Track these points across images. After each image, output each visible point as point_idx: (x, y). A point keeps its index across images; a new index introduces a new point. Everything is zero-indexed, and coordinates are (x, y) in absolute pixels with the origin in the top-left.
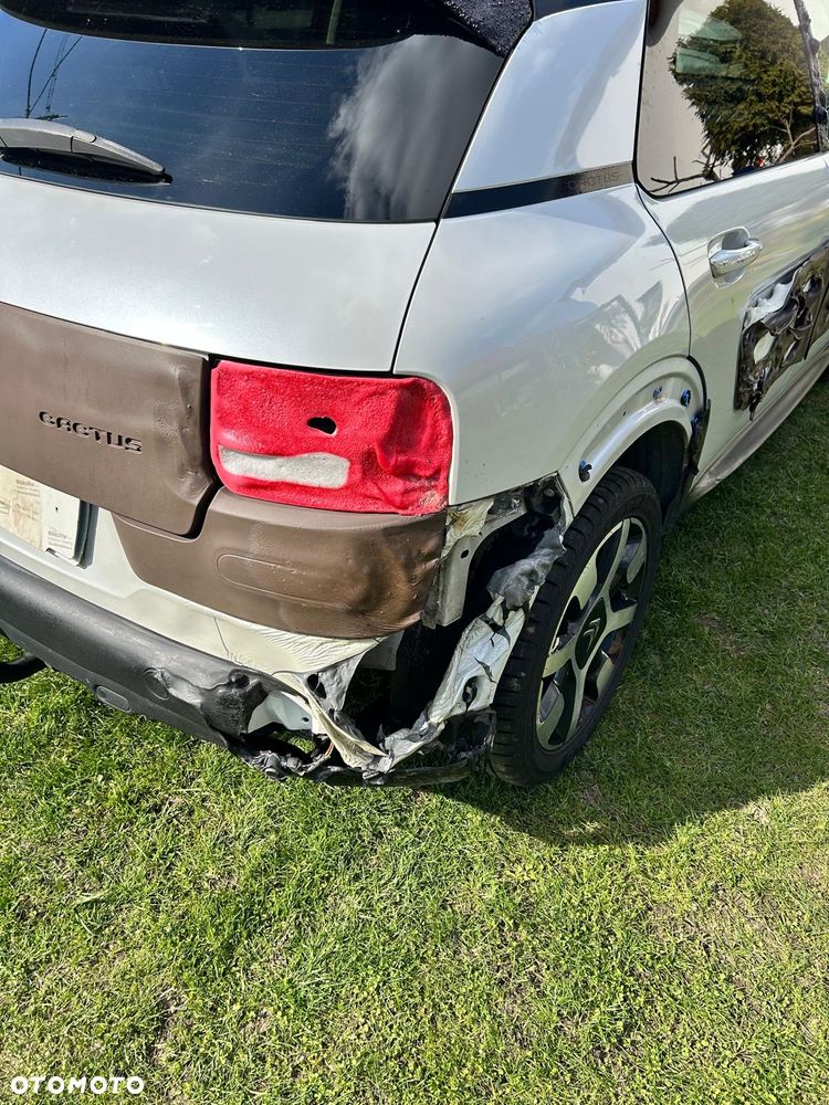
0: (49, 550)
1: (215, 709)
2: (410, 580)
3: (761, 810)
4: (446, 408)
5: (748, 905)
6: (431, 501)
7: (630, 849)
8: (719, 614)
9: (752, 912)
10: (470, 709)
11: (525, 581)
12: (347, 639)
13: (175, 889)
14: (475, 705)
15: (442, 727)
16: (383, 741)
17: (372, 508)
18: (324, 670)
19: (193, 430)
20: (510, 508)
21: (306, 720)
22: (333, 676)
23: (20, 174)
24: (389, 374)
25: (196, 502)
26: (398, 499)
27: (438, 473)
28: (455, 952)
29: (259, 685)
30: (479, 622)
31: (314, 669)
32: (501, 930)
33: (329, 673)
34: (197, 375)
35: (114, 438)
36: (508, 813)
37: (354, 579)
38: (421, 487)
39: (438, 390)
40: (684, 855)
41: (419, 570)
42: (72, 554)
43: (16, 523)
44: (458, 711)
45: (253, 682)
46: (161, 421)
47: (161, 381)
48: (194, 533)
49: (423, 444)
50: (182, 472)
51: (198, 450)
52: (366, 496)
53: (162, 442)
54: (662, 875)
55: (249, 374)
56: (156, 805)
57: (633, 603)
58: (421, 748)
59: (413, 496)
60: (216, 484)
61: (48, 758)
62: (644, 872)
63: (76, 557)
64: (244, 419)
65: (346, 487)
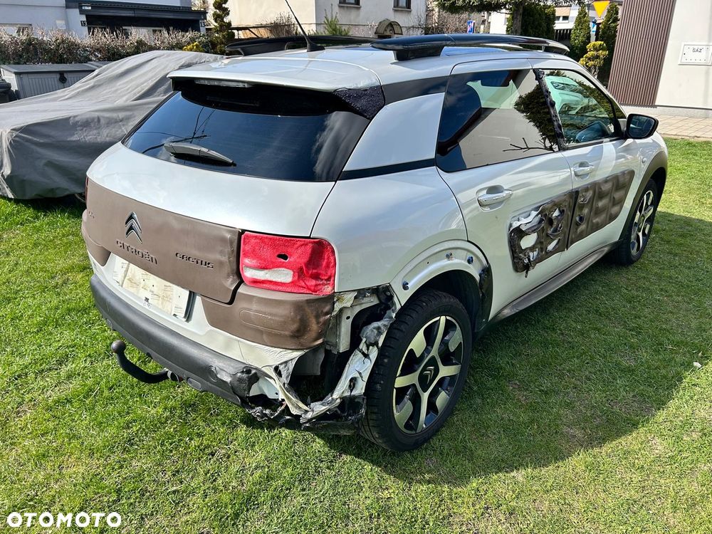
0: (175, 315)
1: (236, 383)
2: (318, 323)
3: (520, 475)
4: (333, 252)
5: (502, 518)
6: (328, 290)
7: (446, 488)
8: (519, 381)
9: (503, 521)
10: (352, 393)
11: (376, 331)
12: (291, 349)
13: (215, 489)
14: (355, 392)
15: (339, 401)
16: (310, 405)
17: (302, 292)
18: (281, 364)
19: (233, 259)
20: (365, 296)
21: (277, 394)
22: (285, 366)
23: (184, 164)
24: (309, 238)
25: (233, 288)
26: (312, 288)
27: (330, 278)
28: (346, 525)
29: (255, 373)
30: (357, 352)
31: (277, 363)
32: (371, 518)
33: (283, 365)
34: (236, 238)
35: (204, 263)
36: (385, 467)
37: (293, 320)
38: (322, 284)
39: (330, 245)
40: (473, 492)
41: (322, 319)
42: (183, 315)
43: (162, 303)
44: (347, 394)
45: (253, 372)
46: (222, 256)
47: (223, 240)
48: (231, 302)
49: (324, 265)
50: (228, 276)
51: (235, 267)
52: (299, 286)
53: (221, 263)
54: (459, 501)
55: (256, 237)
56: (212, 452)
57: (458, 364)
58: (329, 410)
59: (319, 287)
60: (241, 281)
61: (164, 428)
62: (451, 499)
63: (185, 317)
64: (253, 254)
65: (292, 282)
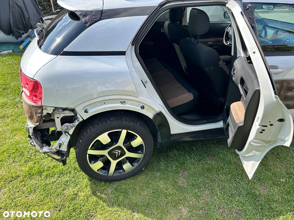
2: (36, 116)
6: (40, 103)
11: (66, 127)
14: (61, 149)
15: (55, 150)
20: (59, 111)
24: (33, 79)
26: (34, 101)
27: (41, 98)
33: (30, 128)
38: (38, 100)
39: (40, 84)
44: (58, 149)
49: (38, 93)
52: (31, 99)
65: (29, 96)
